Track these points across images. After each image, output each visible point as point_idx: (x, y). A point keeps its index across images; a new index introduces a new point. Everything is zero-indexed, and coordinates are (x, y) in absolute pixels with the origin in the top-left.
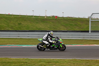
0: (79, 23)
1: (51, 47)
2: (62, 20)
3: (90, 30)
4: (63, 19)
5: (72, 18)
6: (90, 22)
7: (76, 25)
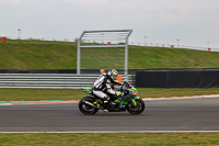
0: (55, 53)
1: (111, 106)
2: (16, 45)
3: (78, 68)
4: (20, 44)
5: (39, 41)
6: (79, 50)
7: (48, 57)
